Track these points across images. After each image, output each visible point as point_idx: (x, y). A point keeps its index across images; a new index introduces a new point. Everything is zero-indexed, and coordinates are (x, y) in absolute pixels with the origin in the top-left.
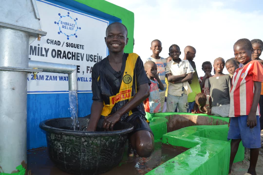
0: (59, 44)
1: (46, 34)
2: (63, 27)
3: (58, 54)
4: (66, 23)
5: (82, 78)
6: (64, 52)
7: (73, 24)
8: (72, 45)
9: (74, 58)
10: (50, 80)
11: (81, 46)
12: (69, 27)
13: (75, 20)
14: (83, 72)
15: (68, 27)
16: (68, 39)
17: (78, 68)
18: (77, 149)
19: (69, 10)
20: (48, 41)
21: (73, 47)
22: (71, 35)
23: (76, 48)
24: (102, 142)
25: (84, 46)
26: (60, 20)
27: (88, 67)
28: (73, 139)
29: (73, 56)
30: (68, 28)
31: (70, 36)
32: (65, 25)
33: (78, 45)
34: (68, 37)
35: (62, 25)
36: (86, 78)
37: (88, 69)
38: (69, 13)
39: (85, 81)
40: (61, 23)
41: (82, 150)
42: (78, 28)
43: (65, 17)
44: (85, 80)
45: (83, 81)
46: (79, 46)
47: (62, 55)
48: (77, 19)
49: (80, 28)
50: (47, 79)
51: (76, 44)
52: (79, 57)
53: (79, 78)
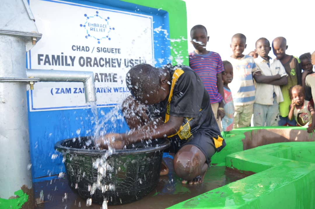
0: (88, 50)
1: (41, 36)
2: (91, 30)
3: (87, 62)
4: (95, 25)
5: (120, 88)
6: (95, 59)
7: (104, 25)
8: (105, 50)
9: (108, 64)
10: (79, 93)
11: (117, 50)
12: (100, 29)
13: (106, 20)
14: (122, 81)
15: (98, 28)
16: (99, 42)
17: (115, 76)
18: (88, 172)
19: (97, 9)
20: (74, 47)
21: (106, 52)
22: (103, 38)
23: (110, 52)
24: (118, 164)
25: (120, 49)
26: (87, 22)
28: (82, 160)
29: (106, 62)
30: (98, 30)
31: (101, 39)
32: (93, 27)
33: (112, 49)
34: (98, 41)
35: (90, 27)
38: (97, 12)
39: (125, 92)
40: (89, 25)
41: (94, 173)
42: (110, 29)
43: (93, 17)
44: (125, 90)
45: (122, 92)
46: (113, 51)
47: (92, 63)
48: (108, 18)
49: (114, 29)
50: (75, 92)
51: (110, 49)
52: (115, 63)
53: (117, 88)
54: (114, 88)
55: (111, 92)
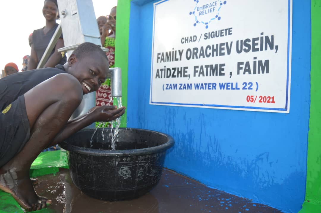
0: (195, 39)
2: (199, 14)
3: (194, 54)
4: (204, 7)
5: (227, 84)
6: (202, 48)
7: (214, 2)
8: (213, 35)
9: (215, 53)
10: (183, 89)
11: (228, 31)
12: (209, 10)
14: (231, 73)
15: (207, 9)
16: (207, 27)
17: (222, 67)
20: (183, 40)
21: (214, 37)
22: (212, 19)
23: (218, 36)
25: (231, 28)
26: (196, 7)
27: (239, 64)
29: (214, 50)
30: (207, 12)
31: (210, 22)
32: (202, 11)
33: (221, 31)
34: (206, 25)
35: (200, 11)
36: (237, 84)
37: (241, 66)
39: (234, 89)
40: (198, 9)
42: (221, 4)
44: (234, 87)
45: (229, 89)
46: (223, 33)
47: (198, 54)
49: (225, 3)
51: (219, 31)
52: (223, 49)
53: (224, 84)
54: (220, 84)
55: (215, 89)
